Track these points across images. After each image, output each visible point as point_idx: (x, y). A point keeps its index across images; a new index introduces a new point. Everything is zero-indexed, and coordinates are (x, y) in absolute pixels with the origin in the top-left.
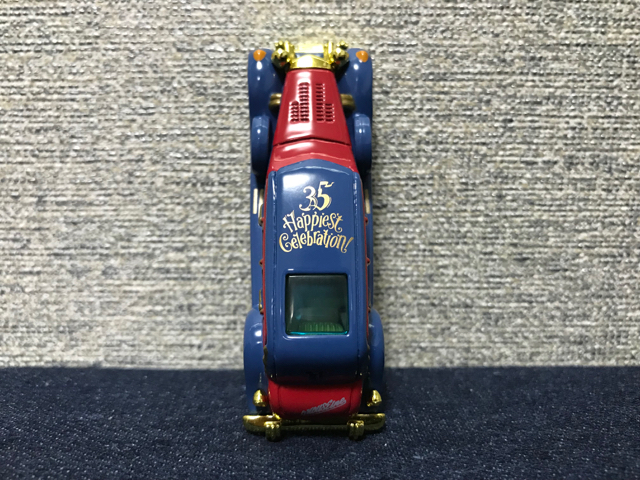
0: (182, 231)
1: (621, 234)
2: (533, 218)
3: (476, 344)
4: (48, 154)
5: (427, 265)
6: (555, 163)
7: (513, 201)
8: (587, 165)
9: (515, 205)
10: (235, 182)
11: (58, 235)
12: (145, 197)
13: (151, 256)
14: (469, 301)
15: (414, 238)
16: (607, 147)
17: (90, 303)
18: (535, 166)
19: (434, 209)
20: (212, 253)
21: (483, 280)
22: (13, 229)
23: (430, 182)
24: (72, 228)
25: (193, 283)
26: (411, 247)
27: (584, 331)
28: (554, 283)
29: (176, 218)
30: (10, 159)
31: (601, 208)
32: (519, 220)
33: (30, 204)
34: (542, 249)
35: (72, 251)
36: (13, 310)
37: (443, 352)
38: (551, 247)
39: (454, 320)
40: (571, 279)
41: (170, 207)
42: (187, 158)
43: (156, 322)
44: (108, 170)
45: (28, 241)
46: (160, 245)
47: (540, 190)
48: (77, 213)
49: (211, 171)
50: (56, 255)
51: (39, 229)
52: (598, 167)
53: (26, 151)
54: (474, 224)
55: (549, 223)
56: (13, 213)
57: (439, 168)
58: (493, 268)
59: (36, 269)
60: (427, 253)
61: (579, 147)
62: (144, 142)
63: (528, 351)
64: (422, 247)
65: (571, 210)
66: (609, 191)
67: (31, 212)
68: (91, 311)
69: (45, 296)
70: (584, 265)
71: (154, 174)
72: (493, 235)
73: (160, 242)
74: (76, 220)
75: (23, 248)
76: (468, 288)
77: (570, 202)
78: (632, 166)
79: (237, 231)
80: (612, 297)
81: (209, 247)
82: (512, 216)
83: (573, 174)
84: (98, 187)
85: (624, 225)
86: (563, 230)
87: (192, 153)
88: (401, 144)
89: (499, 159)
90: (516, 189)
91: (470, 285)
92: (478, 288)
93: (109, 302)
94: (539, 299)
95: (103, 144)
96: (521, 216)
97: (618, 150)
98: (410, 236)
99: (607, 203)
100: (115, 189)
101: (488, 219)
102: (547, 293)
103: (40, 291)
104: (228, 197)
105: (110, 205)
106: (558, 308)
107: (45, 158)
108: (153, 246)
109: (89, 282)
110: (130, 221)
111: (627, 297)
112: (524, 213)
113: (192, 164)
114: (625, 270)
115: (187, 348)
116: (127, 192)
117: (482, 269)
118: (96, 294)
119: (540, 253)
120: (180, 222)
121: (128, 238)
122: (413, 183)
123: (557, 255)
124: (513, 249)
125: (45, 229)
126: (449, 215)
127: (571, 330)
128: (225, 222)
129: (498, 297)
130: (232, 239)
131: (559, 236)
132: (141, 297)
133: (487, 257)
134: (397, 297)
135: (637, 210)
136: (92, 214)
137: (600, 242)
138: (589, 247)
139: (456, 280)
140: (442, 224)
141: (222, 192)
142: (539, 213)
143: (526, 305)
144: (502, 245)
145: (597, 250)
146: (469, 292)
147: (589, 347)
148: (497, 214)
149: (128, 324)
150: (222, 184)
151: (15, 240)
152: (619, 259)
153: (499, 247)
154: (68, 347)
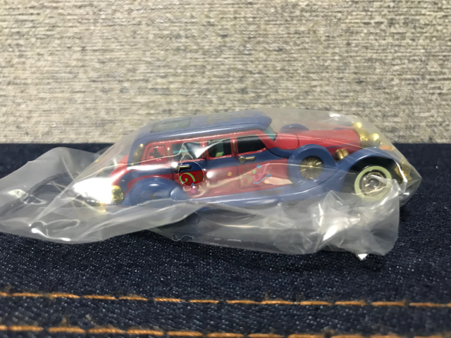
0: (164, 66)
1: (419, 67)
2: (367, 58)
4: (86, 21)
5: (305, 85)
6: (382, 23)
7: (355, 47)
8: (402, 25)
9: (356, 49)
10: (194, 36)
11: (95, 70)
12: (143, 47)
13: (147, 81)
14: (328, 107)
15: (297, 70)
16: (414, 13)
17: (114, 109)
18: (370, 25)
19: (309, 51)
21: (337, 94)
22: (67, 67)
23: (308, 35)
24: (102, 65)
25: (172, 97)
26: (295, 74)
27: (394, 124)
28: (377, 96)
29: (161, 59)
30: (66, 25)
31: (408, 51)
32: (358, 58)
33: (78, 51)
34: (371, 76)
35: (101, 79)
36: (71, 114)
38: (377, 75)
40: (388, 93)
41: (157, 52)
42: (166, 22)
44: (122, 30)
45: (78, 73)
46: (152, 75)
47: (371, 40)
48: (105, 56)
49: (180, 30)
50: (94, 81)
51: (83, 66)
52: (407, 25)
53: (74, 19)
55: (377, 60)
57: (313, 27)
58: (343, 87)
59: (83, 90)
60: (305, 79)
61: (396, 13)
62: (142, 13)
64: (302, 74)
65: (391, 53)
66: (413, 40)
67: (78, 56)
68: (114, 114)
69: (88, 106)
70: (397, 85)
71: (148, 32)
72: (344, 68)
74: (105, 61)
75: (75, 77)
76: (328, 99)
77: (390, 47)
78: (428, 25)
79: (195, 66)
80: (412, 105)
81: (180, 76)
82: (354, 56)
83: (393, 30)
84: (116, 41)
85: (421, 61)
86: (385, 64)
87: (170, 19)
88: (291, 12)
89: (348, 21)
90: (358, 40)
91: (329, 97)
92: (334, 99)
93: (124, 109)
94: (369, 106)
95: (118, 15)
96: (360, 56)
97: (420, 15)
98: (295, 68)
99: (412, 48)
100: (126, 42)
101: (341, 58)
102: (374, 102)
103: (84, 103)
104: (190, 45)
105: (124, 51)
106: (380, 111)
107: (85, 23)
108: (148, 75)
109: (113, 97)
110: (135, 61)
111: (420, 104)
112: (362, 55)
113: (170, 26)
114: (421, 88)
116: (133, 44)
117: (336, 88)
118: (117, 104)
119: (370, 78)
120: (164, 60)
121: (134, 70)
122: (297, 36)
123: (381, 80)
124: (355, 76)
125: (87, 66)
126: (318, 55)
127: (387, 124)
128: (188, 60)
129: (345, 104)
130: (193, 71)
131: (382, 68)
132: (142, 106)
133: (339, 80)
134: (288, 105)
135: (430, 52)
136: (113, 57)
137: (407, 72)
138: (399, 75)
139: (322, 94)
140: (314, 60)
141: (186, 42)
142: (371, 54)
143: (361, 109)
144: (348, 73)
145: (404, 76)
146: (328, 101)
147: (397, 134)
148: (346, 55)
149: (136, 121)
150: (187, 37)
151: (70, 73)
152: (417, 82)
153: (346, 75)
154: (101, 134)
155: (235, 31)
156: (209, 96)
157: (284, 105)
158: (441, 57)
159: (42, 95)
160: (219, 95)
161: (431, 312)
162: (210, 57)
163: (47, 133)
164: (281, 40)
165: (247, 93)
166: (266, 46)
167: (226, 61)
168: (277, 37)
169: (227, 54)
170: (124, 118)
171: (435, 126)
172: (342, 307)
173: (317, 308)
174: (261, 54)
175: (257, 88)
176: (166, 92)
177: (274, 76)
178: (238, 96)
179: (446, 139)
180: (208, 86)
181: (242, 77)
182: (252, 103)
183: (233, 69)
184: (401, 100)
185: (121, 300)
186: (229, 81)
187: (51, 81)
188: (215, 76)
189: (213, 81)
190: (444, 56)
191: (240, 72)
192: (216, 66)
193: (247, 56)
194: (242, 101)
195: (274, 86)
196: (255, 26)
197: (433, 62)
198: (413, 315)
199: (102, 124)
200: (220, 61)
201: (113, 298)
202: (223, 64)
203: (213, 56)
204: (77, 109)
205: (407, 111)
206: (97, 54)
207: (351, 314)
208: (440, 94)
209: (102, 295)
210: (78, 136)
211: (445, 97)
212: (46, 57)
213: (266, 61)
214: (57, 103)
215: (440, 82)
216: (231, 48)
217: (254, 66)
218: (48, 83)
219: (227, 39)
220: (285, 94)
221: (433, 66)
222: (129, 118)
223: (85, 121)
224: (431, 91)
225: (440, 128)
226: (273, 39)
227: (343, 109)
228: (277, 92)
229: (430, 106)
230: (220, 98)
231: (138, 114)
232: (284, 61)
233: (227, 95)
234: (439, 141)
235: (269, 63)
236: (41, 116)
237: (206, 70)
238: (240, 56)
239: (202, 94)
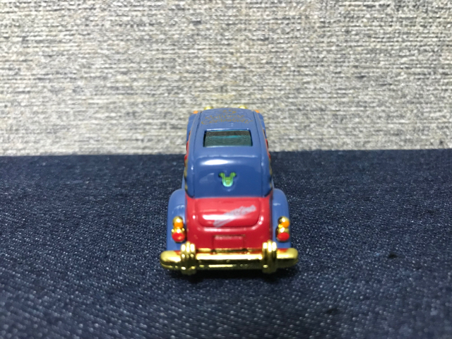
0: (125, 60)
1: (431, 58)
2: (370, 48)
3: (327, 136)
4: (26, 5)
5: (295, 81)
6: (388, 6)
7: (356, 35)
8: (411, 7)
9: (357, 37)
10: (160, 23)
12: (98, 36)
13: (105, 78)
14: (323, 107)
15: (287, 63)
17: (67, 112)
18: (374, 8)
20: (147, 75)
21: (334, 92)
22: (7, 61)
23: (299, 21)
24: (49, 59)
25: (135, 96)
26: (285, 69)
27: (400, 126)
28: (381, 93)
29: (121, 51)
31: (418, 39)
32: (360, 49)
33: (17, 43)
34: (375, 70)
35: (50, 76)
36: (15, 118)
37: (305, 141)
38: (381, 68)
39: (313, 120)
40: (394, 90)
41: (116, 42)
42: (126, 6)
43: (111, 124)
44: (70, 16)
45: (19, 69)
46: (111, 71)
47: (376, 26)
48: (51, 48)
49: (143, 15)
50: (40, 79)
51: (25, 61)
52: (418, 9)
54: (329, 52)
55: (381, 51)
56: (6, 50)
57: (305, 10)
58: (341, 83)
59: (27, 89)
60: (296, 73)
63: (362, 140)
64: (293, 69)
65: (397, 41)
66: (425, 27)
67: (19, 48)
68: (67, 118)
69: (35, 109)
70: (404, 81)
71: (103, 19)
72: (342, 60)
73: (111, 68)
74: (51, 54)
75: (16, 74)
76: (323, 98)
77: (397, 35)
78: (442, 8)
79: (163, 59)
80: (421, 103)
81: (145, 71)
82: (355, 46)
83: (400, 14)
84: (64, 29)
85: (433, 51)
87: (130, 2)
90: (359, 26)
91: (325, 95)
92: (330, 98)
93: (79, 112)
94: (371, 105)
96: (361, 46)
98: (284, 61)
99: (423, 35)
100: (77, 30)
101: (338, 48)
102: (377, 100)
103: (31, 105)
104: (156, 34)
105: (75, 42)
106: (384, 111)
107: (24, 8)
108: (106, 71)
109: (64, 98)
110: (89, 53)
111: (431, 103)
112: (364, 44)
113: (130, 10)
114: (432, 84)
115: (134, 142)
116: (85, 33)
117: (333, 84)
118: (70, 106)
119: (373, 72)
120: (126, 52)
121: (89, 66)
122: (286, 22)
123: (385, 74)
124: (355, 70)
125: (31, 61)
126: (312, 45)
127: (391, 126)
128: (154, 53)
129: (343, 103)
130: (160, 65)
131: (387, 60)
132: (100, 107)
133: (337, 75)
134: (275, 105)
135: (444, 41)
136: (62, 49)
137: (416, 64)
138: (408, 68)
139: (316, 92)
140: (307, 52)
141: (151, 31)
142: (374, 44)
143: (362, 109)
144: (347, 66)
145: (413, 70)
147: (403, 138)
148: (345, 44)
149: (93, 126)
150: (151, 25)
151: (10, 69)
152: (428, 76)
153: (345, 68)
154: (54, 143)
155: (211, 16)
156: (181, 95)
157: (271, 106)
160: (193, 93)
162: (181, 48)
164: (267, 26)
165: (226, 91)
166: (249, 34)
167: (201, 52)
168: (262, 24)
169: (202, 44)
170: (79, 123)
171: (447, 127)
174: (243, 45)
175: (238, 86)
177: (259, 70)
178: (216, 95)
180: (180, 83)
181: (219, 72)
183: (210, 62)
186: (204, 77)
188: (187, 71)
189: (185, 77)
191: (218, 67)
192: (188, 60)
193: (226, 47)
195: (258, 83)
196: (235, 10)
197: (447, 53)
199: (54, 130)
200: (194, 53)
202: (197, 57)
203: (185, 47)
204: (22, 113)
205: (415, 111)
206: (42, 45)
216: (206, 38)
217: (234, 59)
219: (201, 27)
220: (272, 92)
221: (447, 58)
222: (85, 122)
223: (32, 127)
224: (444, 87)
226: (257, 26)
227: (342, 109)
228: (262, 90)
229: (442, 104)
230: (194, 98)
232: (270, 52)
233: (202, 94)
235: (251, 55)
237: (177, 64)
238: (217, 47)
239: (173, 92)
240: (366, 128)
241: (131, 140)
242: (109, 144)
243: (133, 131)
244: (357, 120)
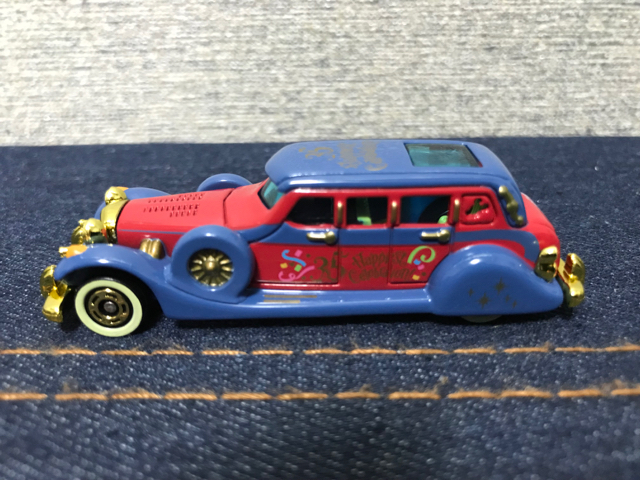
0: (207, 28)
1: (575, 25)
2: (501, 12)
3: (450, 123)
5: (411, 54)
11: (103, 34)
13: (182, 50)
14: (445, 86)
15: (400, 31)
17: (135, 93)
20: (233, 46)
21: (458, 67)
22: (63, 29)
24: (113, 27)
25: (219, 73)
26: (398, 38)
27: (538, 110)
28: (515, 69)
29: (201, 17)
32: (488, 13)
33: (78, 6)
34: (507, 40)
35: (116, 48)
36: (72, 101)
37: (423, 129)
38: (514, 37)
39: (433, 102)
40: (530, 65)
41: (196, 6)
43: (190, 108)
45: (78, 39)
46: (189, 41)
48: (118, 14)
50: (104, 52)
51: (85, 29)
54: (452, 17)
55: (515, 16)
56: (62, 14)
58: (466, 56)
59: (88, 65)
60: (412, 44)
64: (408, 38)
67: (77, 13)
68: (136, 100)
69: (97, 89)
70: (543, 52)
72: (468, 28)
73: (190, 38)
74: (118, 20)
75: (75, 45)
76: (445, 75)
79: (252, 27)
81: (230, 42)
82: (483, 10)
85: (578, 16)
86: (527, 21)
91: (447, 71)
92: (453, 75)
93: (150, 92)
94: (503, 84)
96: (491, 10)
98: (397, 29)
101: (462, 13)
102: (509, 78)
103: (91, 85)
105: (146, 6)
106: (518, 91)
108: (183, 42)
109: (133, 75)
110: (163, 20)
111: (575, 81)
112: (494, 7)
114: (577, 57)
115: (217, 130)
117: (456, 58)
118: (139, 86)
119: (505, 43)
120: (207, 19)
121: (162, 35)
123: (520, 45)
124: (483, 40)
125: (92, 29)
126: (431, 9)
127: (528, 110)
128: (242, 19)
129: (469, 81)
130: (248, 34)
131: (522, 28)
132: (175, 87)
133: (461, 47)
134: (388, 83)
135: (591, 4)
136: (130, 14)
137: (557, 33)
138: (547, 37)
139: (436, 67)
140: (424, 17)
142: (506, 7)
143: (492, 88)
144: (474, 36)
145: (553, 40)
146: (445, 77)
147: (541, 124)
148: (470, 8)
149: (167, 111)
151: (67, 39)
152: (572, 47)
153: (471, 38)
154: (119, 131)
156: (273, 72)
157: (382, 84)
158: (605, 11)
159: (26, 74)
160: (288, 69)
161: (584, 359)
162: (273, 13)
163: (38, 131)
165: (328, 66)
167: (297, 18)
169: (298, 8)
170: (151, 106)
171: (596, 112)
172: (463, 355)
173: (429, 358)
174: (348, 9)
175: (343, 59)
176: (211, 66)
177: (368, 40)
178: (316, 71)
179: (611, 130)
180: (272, 56)
181: (320, 43)
182: (335, 81)
183: (308, 30)
184: (548, 74)
185: (155, 356)
186: (302, 48)
187: (38, 52)
188: (281, 41)
189: (278, 49)
190: (611, 9)
191: (318, 36)
192: (282, 27)
193: (328, 12)
194: (321, 78)
195: (367, 55)
197: (595, 19)
198: (559, 363)
199: (119, 117)
200: (289, 19)
201: (144, 353)
202: (293, 24)
203: (279, 12)
204: (81, 94)
205: (557, 91)
206: (106, 9)
207: (476, 366)
208: (603, 65)
209: (128, 349)
210: (85, 135)
211: (610, 70)
212: (30, 16)
213: (354, 18)
214: (49, 85)
215: (603, 48)
217: (337, 26)
218: (35, 56)
220: (383, 67)
221: (595, 24)
222: (157, 106)
223: (93, 112)
224: (591, 61)
225: (603, 115)
227: (467, 88)
228: (371, 64)
229: (589, 83)
230: (289, 74)
231: (171, 100)
232: (382, 18)
233: (299, 69)
234: (600, 132)
235: (359, 21)
236: (27, 105)
237: (268, 33)
238: (317, 11)
239: (263, 68)
240: (497, 112)
241: (212, 128)
242: (185, 133)
243: (215, 117)
244: (486, 102)
